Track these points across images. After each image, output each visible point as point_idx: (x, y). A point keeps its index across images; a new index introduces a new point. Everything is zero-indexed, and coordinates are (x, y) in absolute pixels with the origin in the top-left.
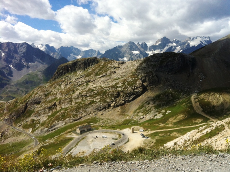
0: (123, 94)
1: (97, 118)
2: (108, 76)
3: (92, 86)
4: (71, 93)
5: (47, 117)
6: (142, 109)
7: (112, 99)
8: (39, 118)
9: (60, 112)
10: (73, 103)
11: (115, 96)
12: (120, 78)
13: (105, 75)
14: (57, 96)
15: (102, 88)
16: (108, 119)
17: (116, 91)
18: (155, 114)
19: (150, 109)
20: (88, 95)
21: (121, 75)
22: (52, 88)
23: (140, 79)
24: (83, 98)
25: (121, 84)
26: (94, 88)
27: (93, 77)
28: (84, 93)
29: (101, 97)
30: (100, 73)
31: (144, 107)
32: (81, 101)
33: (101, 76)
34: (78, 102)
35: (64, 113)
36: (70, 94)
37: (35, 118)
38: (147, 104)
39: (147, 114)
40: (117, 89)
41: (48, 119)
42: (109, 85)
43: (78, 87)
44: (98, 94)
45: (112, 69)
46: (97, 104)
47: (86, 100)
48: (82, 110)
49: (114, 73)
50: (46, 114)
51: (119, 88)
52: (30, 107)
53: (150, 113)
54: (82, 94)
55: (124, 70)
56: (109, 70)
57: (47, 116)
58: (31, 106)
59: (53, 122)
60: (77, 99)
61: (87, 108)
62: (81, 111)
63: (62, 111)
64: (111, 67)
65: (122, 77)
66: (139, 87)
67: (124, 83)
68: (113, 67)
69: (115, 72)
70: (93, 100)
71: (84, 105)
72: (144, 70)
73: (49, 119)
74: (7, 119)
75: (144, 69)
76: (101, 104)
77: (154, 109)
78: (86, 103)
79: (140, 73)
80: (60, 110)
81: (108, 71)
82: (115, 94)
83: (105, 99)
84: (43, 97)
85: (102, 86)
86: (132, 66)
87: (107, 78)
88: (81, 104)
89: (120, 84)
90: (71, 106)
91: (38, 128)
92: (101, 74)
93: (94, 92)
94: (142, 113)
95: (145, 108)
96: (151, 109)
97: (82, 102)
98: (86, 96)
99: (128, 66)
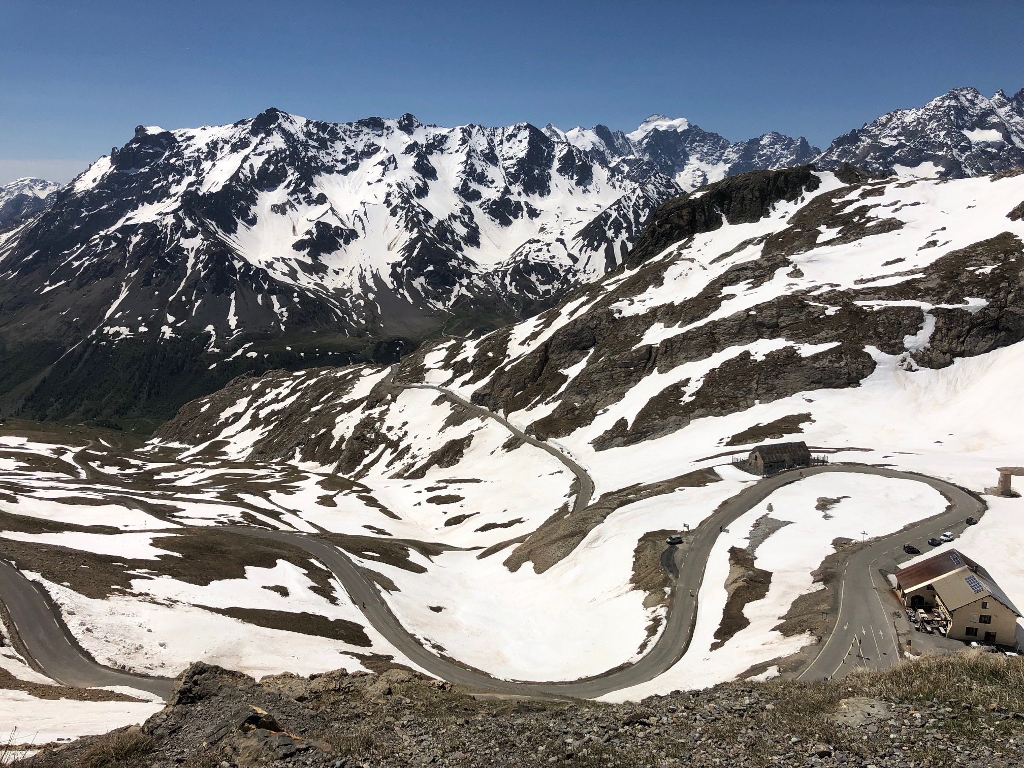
11: (908, 333)
14: (656, 323)
15: (849, 294)
24: (760, 334)
28: (766, 316)
44: (826, 320)
46: (825, 363)
48: (758, 383)
50: (617, 386)
51: (928, 298)
52: (558, 359)
54: (759, 319)
58: (562, 355)
59: (642, 417)
60: (736, 335)
61: (779, 373)
62: (755, 386)
67: (951, 276)
71: (767, 363)
74: (485, 395)
76: (842, 363)
82: (906, 321)
83: (859, 340)
84: (604, 324)
89: (934, 282)
93: (811, 309)
98: (777, 324)
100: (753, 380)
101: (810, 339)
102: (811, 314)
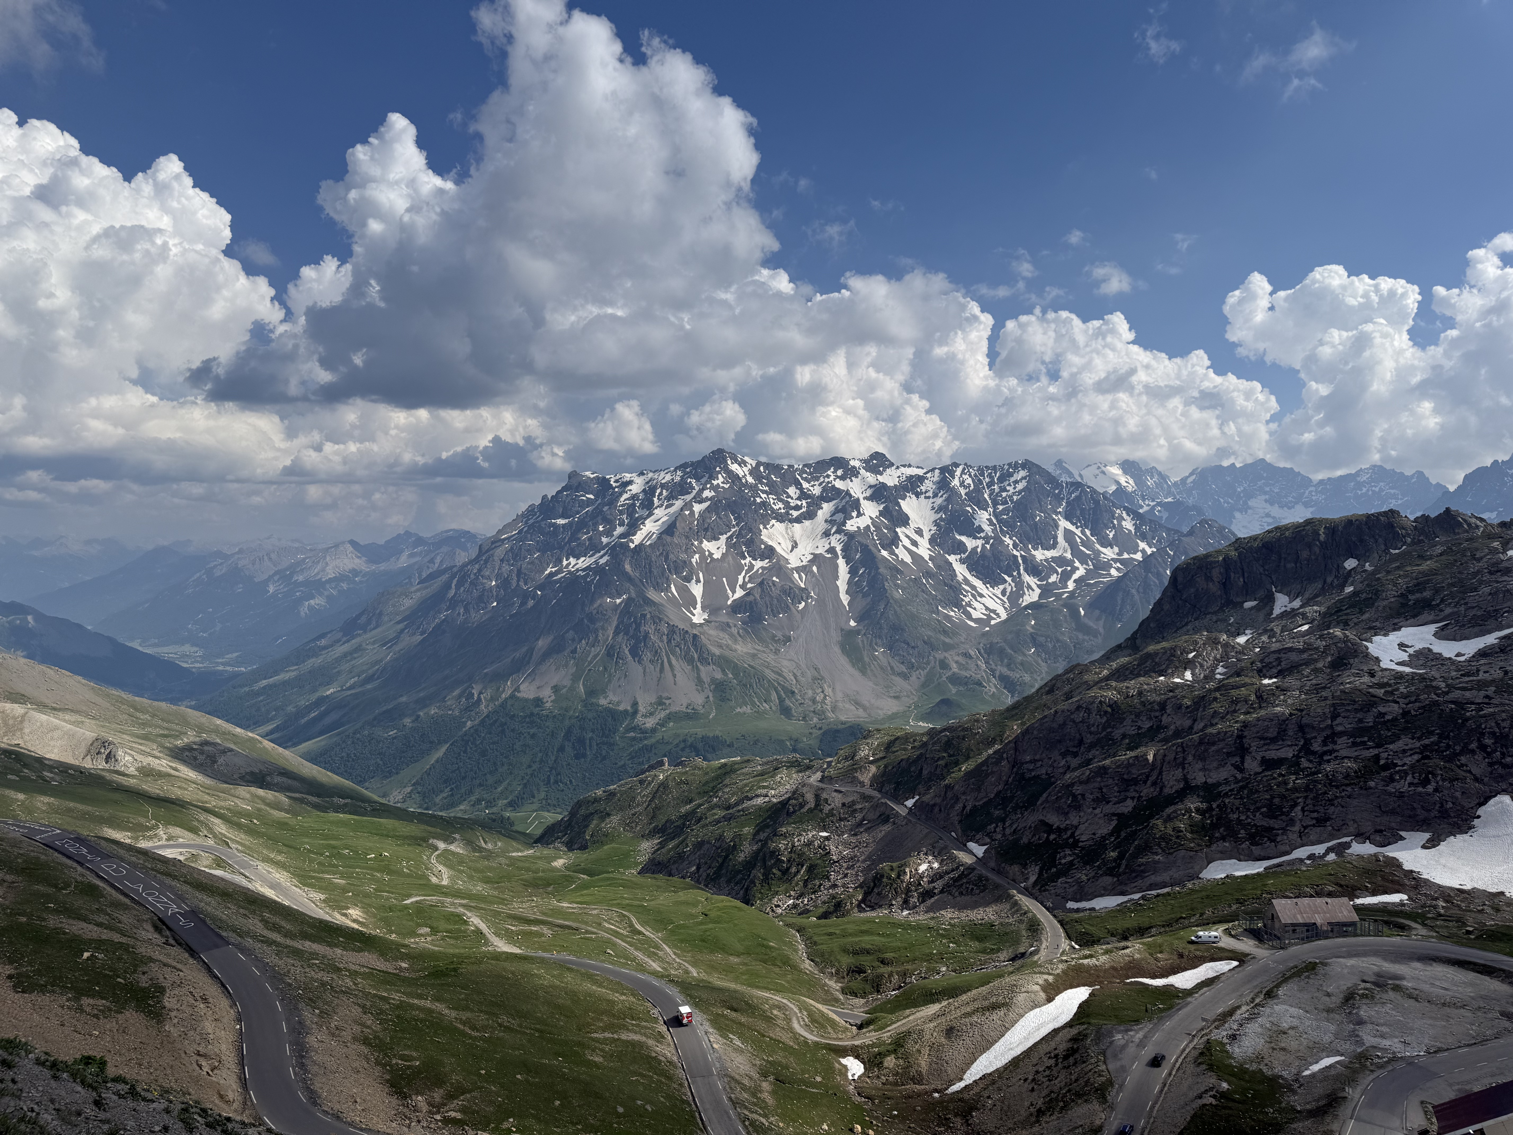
3: (1366, 679)
4: (1241, 708)
5: (1114, 823)
8: (1075, 823)
9: (1180, 804)
10: (1252, 765)
14: (1165, 720)
15: (1438, 688)
20: (1343, 724)
24: (1308, 742)
26: (1381, 685)
27: (1377, 624)
28: (1317, 714)
29: (1427, 742)
30: (1417, 601)
32: (1298, 757)
34: (1281, 760)
35: (1199, 810)
36: (1236, 715)
37: (1054, 820)
41: (1116, 831)
44: (1402, 725)
46: (1403, 786)
47: (1326, 753)
48: (1303, 810)
50: (1108, 803)
52: (1031, 762)
54: (1307, 720)
57: (1114, 814)
58: (1037, 757)
59: (1139, 850)
60: (1274, 740)
61: (1336, 798)
62: (1300, 814)
70: (1377, 757)
71: (1317, 782)
73: (1123, 834)
74: (934, 805)
76: (1430, 788)
78: (1330, 768)
80: (1181, 795)
81: (1475, 589)
83: (1455, 756)
84: (1094, 717)
88: (1296, 773)
90: (1239, 776)
91: (1065, 871)
93: (1382, 709)
97: (1304, 763)
98: (1331, 727)
100: (1296, 804)
101: (1381, 750)
102: (1382, 715)
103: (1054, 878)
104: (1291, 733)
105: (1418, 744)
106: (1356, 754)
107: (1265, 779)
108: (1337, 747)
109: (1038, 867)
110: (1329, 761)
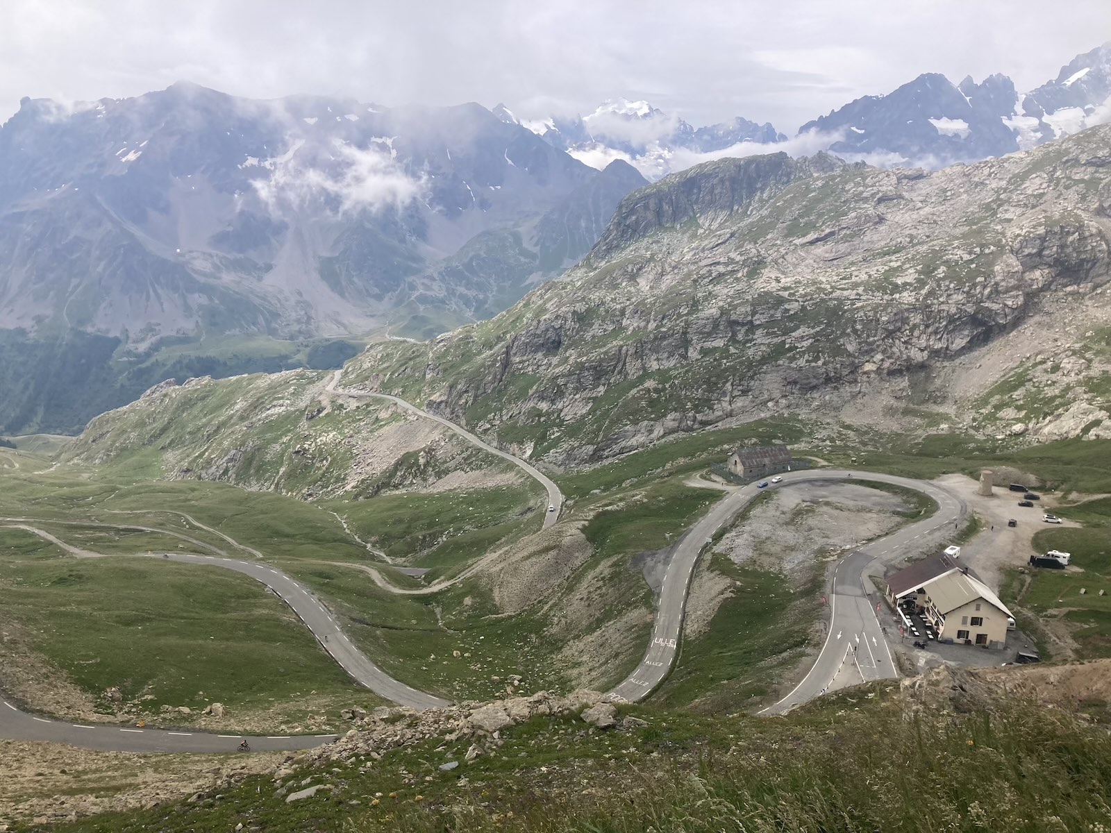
0: (923, 320)
1: (801, 421)
2: (845, 239)
3: (774, 284)
4: (684, 311)
5: (590, 405)
6: (1018, 392)
7: (871, 339)
9: (641, 387)
10: (693, 354)
11: (886, 329)
12: (904, 248)
13: (832, 234)
14: (625, 322)
15: (826, 289)
16: (848, 427)
17: (889, 304)
18: (1091, 418)
19: (1062, 396)
21: (914, 232)
22: (600, 288)
23: (1012, 251)
24: (734, 334)
25: (917, 276)
26: (785, 289)
27: (778, 242)
28: (741, 312)
29: (818, 329)
30: (806, 224)
31: (1029, 385)
32: (727, 345)
33: (812, 236)
34: (715, 349)
35: (656, 390)
36: (679, 316)
37: (543, 406)
38: (1046, 371)
39: (1049, 418)
40: (897, 296)
41: (592, 411)
42: (854, 279)
43: (710, 287)
44: (801, 317)
45: (866, 205)
46: (802, 362)
47: (748, 341)
49: (876, 223)
50: (584, 390)
51: (905, 294)
52: (520, 363)
53: (1060, 410)
54: (733, 317)
55: (928, 210)
56: (849, 209)
57: (590, 398)
58: (525, 358)
59: (613, 423)
60: (709, 334)
61: (755, 374)
62: (730, 388)
63: (650, 384)
64: (859, 198)
65: (915, 241)
66: (1007, 291)
67: (928, 271)
68: (873, 195)
69: (881, 220)
70: (784, 342)
71: (742, 363)
72: (1034, 207)
73: (598, 413)
74: (441, 402)
75: (1033, 201)
76: (820, 363)
77: (1086, 396)
78: (750, 352)
79: (1009, 221)
80: (641, 380)
81: (845, 214)
82: (885, 319)
83: (837, 338)
84: (569, 324)
85: (821, 283)
86: (966, 192)
87: (843, 247)
88: (727, 358)
89: (910, 276)
90: (684, 362)
91: (555, 443)
92: (812, 226)
93: (787, 306)
94: (1019, 408)
95: (1034, 390)
96: (1070, 395)
97: (732, 350)
98: (751, 322)
99: (945, 191)
100: (727, 381)
101: (786, 337)
102: (787, 311)
103: (547, 450)
104: (722, 328)
105: (812, 331)
106: (769, 340)
107: (704, 364)
108: (755, 337)
109: (533, 443)
110: (750, 347)
